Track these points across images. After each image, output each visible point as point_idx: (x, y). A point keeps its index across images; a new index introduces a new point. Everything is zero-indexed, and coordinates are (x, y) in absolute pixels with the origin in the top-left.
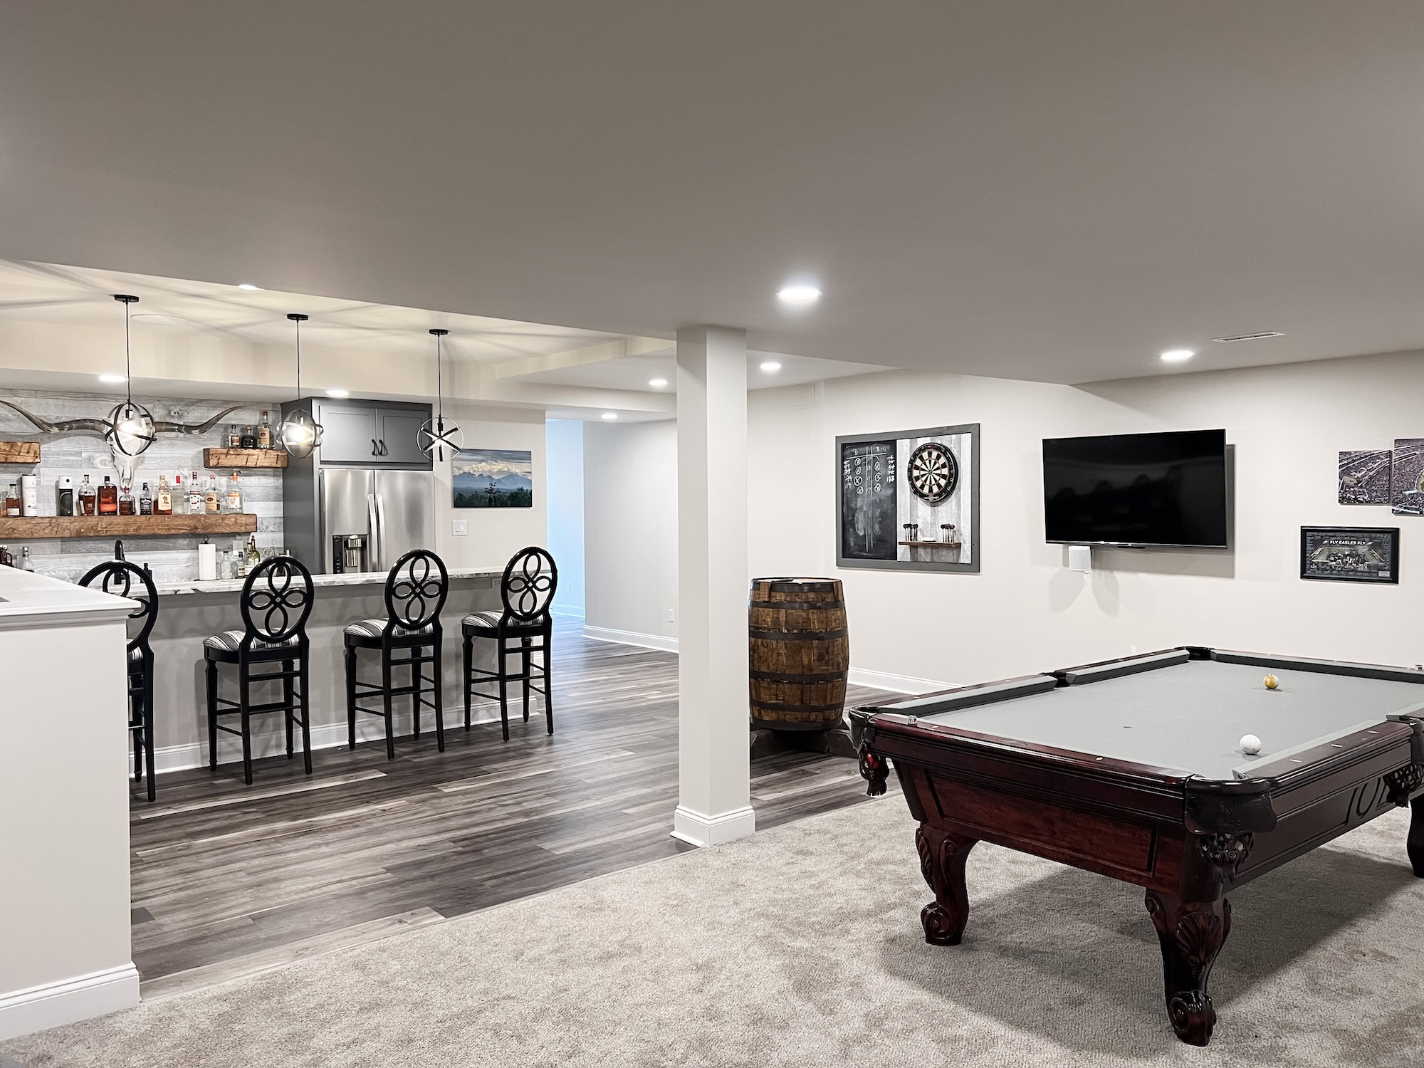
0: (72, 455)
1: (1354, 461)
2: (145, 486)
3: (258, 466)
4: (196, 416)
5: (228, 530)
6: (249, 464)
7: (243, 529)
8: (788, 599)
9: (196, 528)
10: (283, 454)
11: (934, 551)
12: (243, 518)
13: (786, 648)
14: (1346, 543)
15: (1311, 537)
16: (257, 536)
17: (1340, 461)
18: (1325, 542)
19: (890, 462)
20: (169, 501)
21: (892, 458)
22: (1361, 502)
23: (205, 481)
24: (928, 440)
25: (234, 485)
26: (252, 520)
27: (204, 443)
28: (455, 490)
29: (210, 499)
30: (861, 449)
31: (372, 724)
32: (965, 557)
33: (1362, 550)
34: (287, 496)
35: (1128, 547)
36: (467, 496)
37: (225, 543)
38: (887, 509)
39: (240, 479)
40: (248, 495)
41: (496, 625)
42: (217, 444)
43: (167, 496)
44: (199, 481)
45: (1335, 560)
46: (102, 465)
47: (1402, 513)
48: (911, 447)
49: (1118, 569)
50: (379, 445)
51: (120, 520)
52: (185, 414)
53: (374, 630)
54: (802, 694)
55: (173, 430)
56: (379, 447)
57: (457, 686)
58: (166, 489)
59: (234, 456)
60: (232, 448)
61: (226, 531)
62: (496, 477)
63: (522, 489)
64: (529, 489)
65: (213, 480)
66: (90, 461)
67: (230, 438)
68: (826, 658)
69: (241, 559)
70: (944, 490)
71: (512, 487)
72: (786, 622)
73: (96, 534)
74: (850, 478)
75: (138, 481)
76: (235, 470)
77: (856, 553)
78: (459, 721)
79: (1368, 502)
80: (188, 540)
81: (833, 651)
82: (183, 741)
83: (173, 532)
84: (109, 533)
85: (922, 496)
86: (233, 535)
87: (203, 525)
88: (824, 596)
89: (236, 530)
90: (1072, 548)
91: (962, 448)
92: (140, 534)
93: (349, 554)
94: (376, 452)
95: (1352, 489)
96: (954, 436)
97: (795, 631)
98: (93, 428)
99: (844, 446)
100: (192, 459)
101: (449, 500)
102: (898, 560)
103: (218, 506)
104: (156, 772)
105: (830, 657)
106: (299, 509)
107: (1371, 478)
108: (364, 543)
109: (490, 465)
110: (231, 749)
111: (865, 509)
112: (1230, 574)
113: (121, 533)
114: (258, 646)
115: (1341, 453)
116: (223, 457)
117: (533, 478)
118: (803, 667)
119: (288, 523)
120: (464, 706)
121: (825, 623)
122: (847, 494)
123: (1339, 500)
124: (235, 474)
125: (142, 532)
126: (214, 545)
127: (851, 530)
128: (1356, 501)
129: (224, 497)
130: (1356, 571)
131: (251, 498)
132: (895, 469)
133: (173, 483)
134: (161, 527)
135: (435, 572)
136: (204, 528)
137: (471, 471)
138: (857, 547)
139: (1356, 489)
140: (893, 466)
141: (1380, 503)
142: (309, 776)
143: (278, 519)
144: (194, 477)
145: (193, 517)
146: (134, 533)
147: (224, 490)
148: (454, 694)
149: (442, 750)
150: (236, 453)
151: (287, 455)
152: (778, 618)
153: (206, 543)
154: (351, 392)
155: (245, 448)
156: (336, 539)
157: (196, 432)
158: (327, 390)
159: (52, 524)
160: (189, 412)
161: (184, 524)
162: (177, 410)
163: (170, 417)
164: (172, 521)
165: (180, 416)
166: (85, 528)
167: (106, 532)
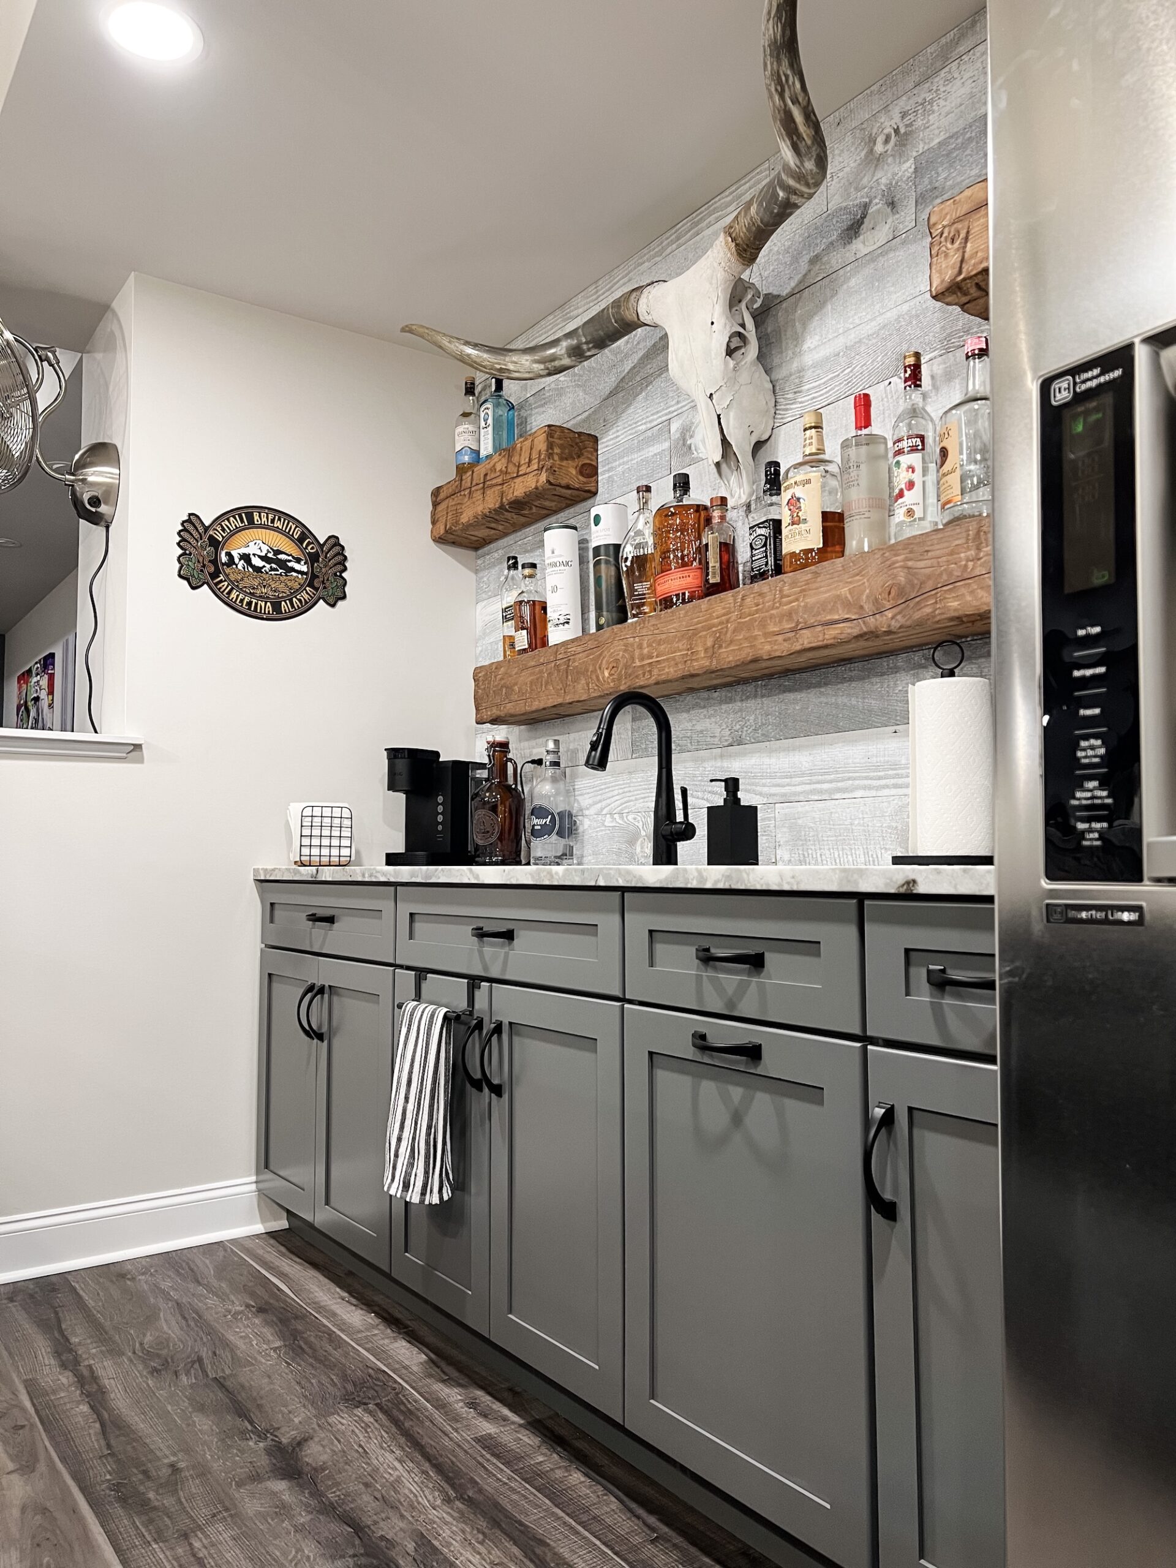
9: (878, 610)
66: (685, 442)
83: (807, 641)
84: (654, 675)
87: (901, 588)
92: (722, 666)
113: (680, 670)
125: (726, 656)
134: (771, 629)
136: (906, 605)
144: (915, 374)
146: (707, 662)
159: (558, 662)
160: (931, 102)
161: (838, 597)
162: (893, 123)
163: (872, 169)
164: (802, 591)
165: (902, 138)
166: (611, 666)
167: (650, 671)
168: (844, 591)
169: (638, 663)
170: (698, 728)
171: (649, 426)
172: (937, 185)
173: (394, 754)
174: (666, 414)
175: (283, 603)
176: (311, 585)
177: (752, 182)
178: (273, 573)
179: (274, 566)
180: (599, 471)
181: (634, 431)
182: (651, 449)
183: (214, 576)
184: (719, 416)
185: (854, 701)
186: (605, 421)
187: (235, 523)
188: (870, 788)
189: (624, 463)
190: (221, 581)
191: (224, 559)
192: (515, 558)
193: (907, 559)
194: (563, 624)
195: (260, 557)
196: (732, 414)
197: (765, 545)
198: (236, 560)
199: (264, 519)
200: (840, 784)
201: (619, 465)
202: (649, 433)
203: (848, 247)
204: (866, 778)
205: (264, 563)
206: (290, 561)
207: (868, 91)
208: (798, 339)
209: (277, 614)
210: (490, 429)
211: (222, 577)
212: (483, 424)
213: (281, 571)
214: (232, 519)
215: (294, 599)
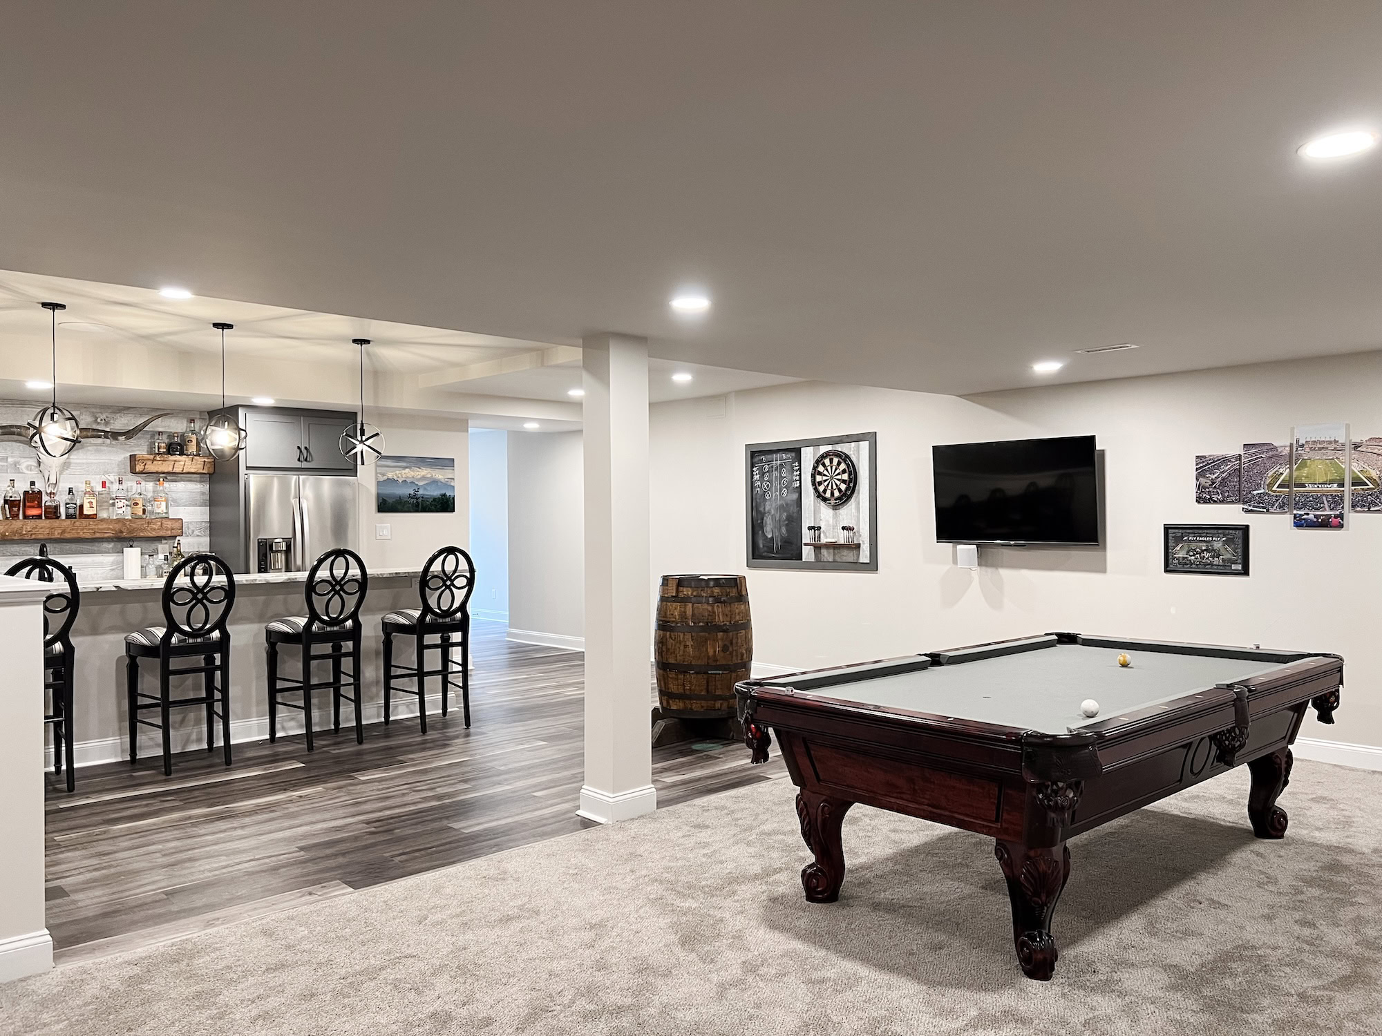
1: (1208, 464)
2: (70, 491)
3: (184, 471)
4: (122, 423)
5: (153, 534)
6: (176, 470)
7: (169, 533)
8: (695, 594)
9: (121, 532)
10: (209, 460)
11: (836, 551)
12: (169, 523)
13: (692, 640)
14: (1203, 539)
15: (1173, 534)
16: (182, 540)
17: (1197, 465)
18: (1185, 538)
19: (795, 468)
20: (94, 505)
21: (797, 464)
22: (1215, 502)
23: (131, 486)
24: (829, 448)
25: (161, 491)
26: (177, 525)
27: (131, 449)
28: (378, 495)
29: (137, 504)
30: (769, 457)
31: (293, 719)
32: (864, 557)
33: (1217, 545)
34: (213, 502)
35: (1011, 545)
36: (390, 501)
37: (150, 547)
38: (793, 513)
39: (166, 484)
40: (174, 501)
41: (415, 621)
42: (143, 450)
43: (92, 500)
44: (124, 486)
45: (1194, 555)
46: (28, 470)
47: (1251, 511)
48: (814, 454)
49: (1002, 567)
50: (304, 452)
51: (44, 523)
52: (112, 421)
53: (295, 626)
54: (708, 682)
55: (100, 437)
56: (304, 454)
57: (377, 683)
58: (92, 493)
59: (160, 462)
60: (159, 454)
61: (151, 535)
62: (421, 484)
63: (445, 495)
64: (452, 494)
65: (139, 485)
67: (157, 444)
68: (731, 649)
69: (166, 562)
70: (845, 494)
71: (436, 493)
72: (693, 615)
73: (20, 538)
74: (759, 483)
75: (64, 486)
76: (161, 475)
77: (765, 554)
78: (379, 716)
79: (1221, 502)
80: (113, 544)
81: (737, 643)
82: (103, 735)
83: (98, 535)
84: (33, 537)
85: (825, 500)
86: (159, 539)
87: (128, 529)
88: (728, 590)
89: (161, 533)
90: (960, 547)
91: (860, 454)
92: (65, 537)
93: (274, 557)
94: (302, 459)
95: (1207, 490)
96: (853, 444)
97: (701, 624)
98: (19, 434)
99: (753, 454)
100: (118, 465)
101: (373, 505)
102: (803, 560)
103: (144, 510)
104: (76, 766)
105: (734, 649)
106: (225, 514)
107: (1223, 479)
108: (288, 547)
109: (413, 471)
110: (151, 743)
111: (773, 512)
112: (1103, 570)
113: (46, 537)
114: (179, 641)
115: (1197, 457)
116: (149, 462)
117: (455, 484)
118: (708, 658)
119: (214, 528)
120: (383, 702)
121: (729, 616)
122: (756, 499)
123: (1197, 501)
124: (161, 480)
125: (67, 536)
126: (140, 549)
127: (760, 532)
128: (1210, 501)
129: (150, 502)
130: (1212, 565)
131: (177, 503)
132: (800, 475)
133: (99, 488)
134: (85, 531)
135: (355, 571)
136: (130, 532)
137: (395, 478)
138: (765, 549)
139: (1211, 489)
140: (798, 472)
141: (1232, 502)
142: (228, 767)
143: (204, 524)
144: (120, 482)
145: (118, 521)
146: (59, 536)
147: (150, 495)
148: (374, 690)
149: (360, 742)
150: (162, 459)
151: (214, 462)
152: (685, 612)
153: (131, 546)
154: (277, 400)
155: (172, 455)
156: (261, 542)
157: (122, 438)
158: (252, 398)
197: (74, 509)
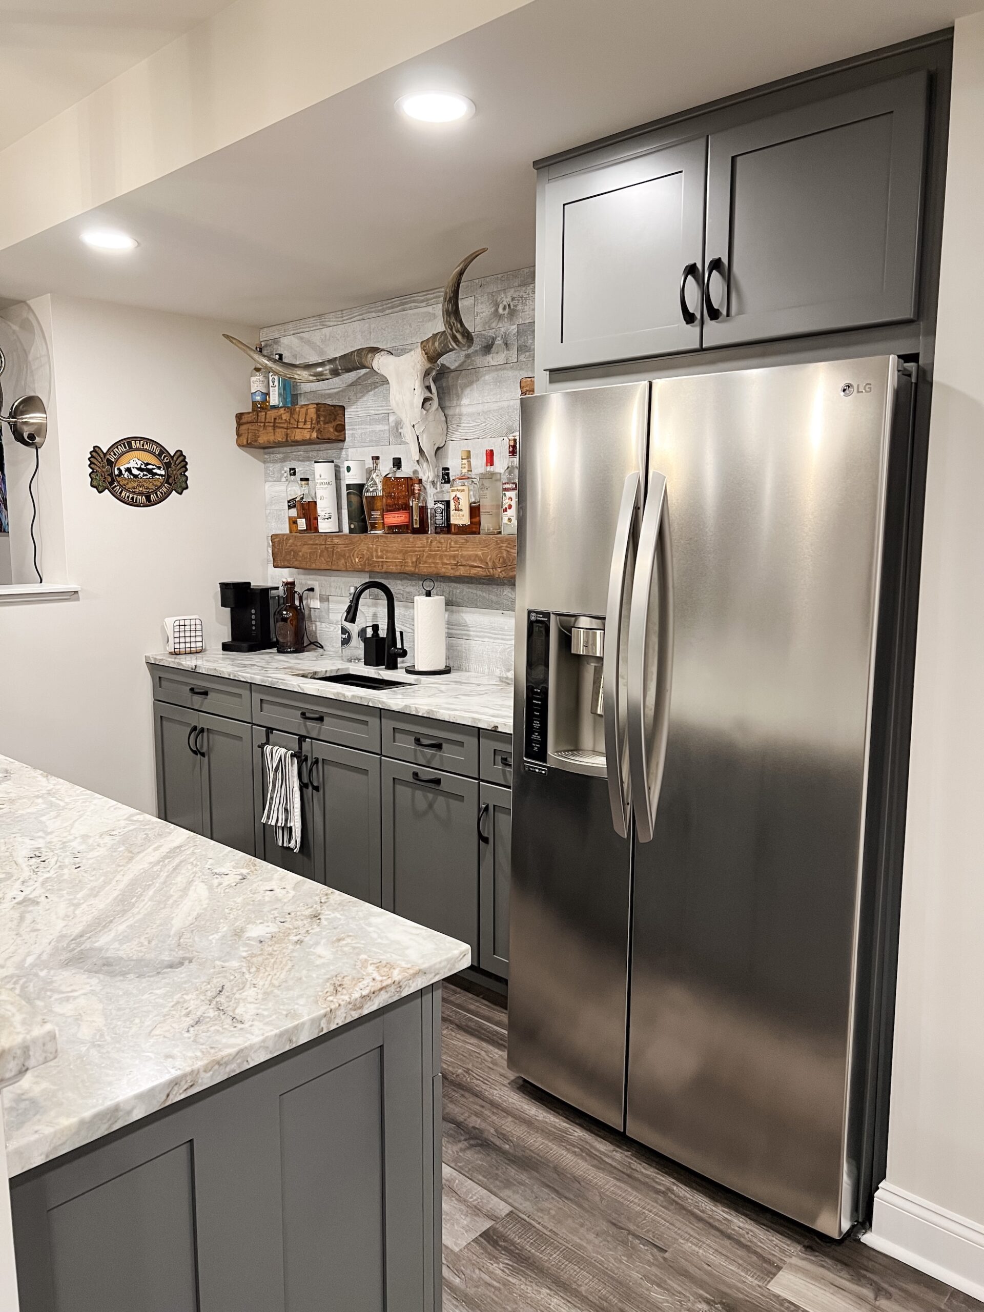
0: (379, 422)
2: (445, 475)
50: (711, 281)
56: (711, 289)
66: (397, 431)
156: (534, 623)
159: (327, 546)
160: (526, 299)
161: (477, 555)
162: (508, 300)
163: (497, 320)
164: (460, 547)
165: (513, 313)
166: (359, 556)
167: (382, 566)
168: (480, 553)
169: (375, 559)
170: (407, 590)
171: (377, 412)
172: (527, 345)
173: (224, 586)
174: (386, 410)
175: (152, 496)
176: (167, 482)
177: (435, 295)
178: (145, 477)
179: (145, 473)
180: (346, 428)
181: (367, 412)
182: (377, 426)
183: (111, 483)
184: (418, 436)
185: (484, 594)
186: (349, 399)
187: (121, 449)
188: (491, 638)
189: (361, 429)
190: (116, 486)
191: (117, 472)
192: (294, 469)
193: (506, 547)
194: (328, 519)
195: (137, 468)
196: (424, 436)
197: (442, 513)
198: (123, 472)
199: (138, 445)
200: (478, 634)
201: (359, 429)
202: (376, 417)
203: (485, 357)
204: (490, 633)
205: (139, 472)
206: (154, 469)
207: (496, 276)
208: (459, 397)
209: (149, 503)
210: (276, 388)
211: (116, 484)
212: (271, 384)
213: (149, 476)
214: (119, 447)
215: (158, 492)
